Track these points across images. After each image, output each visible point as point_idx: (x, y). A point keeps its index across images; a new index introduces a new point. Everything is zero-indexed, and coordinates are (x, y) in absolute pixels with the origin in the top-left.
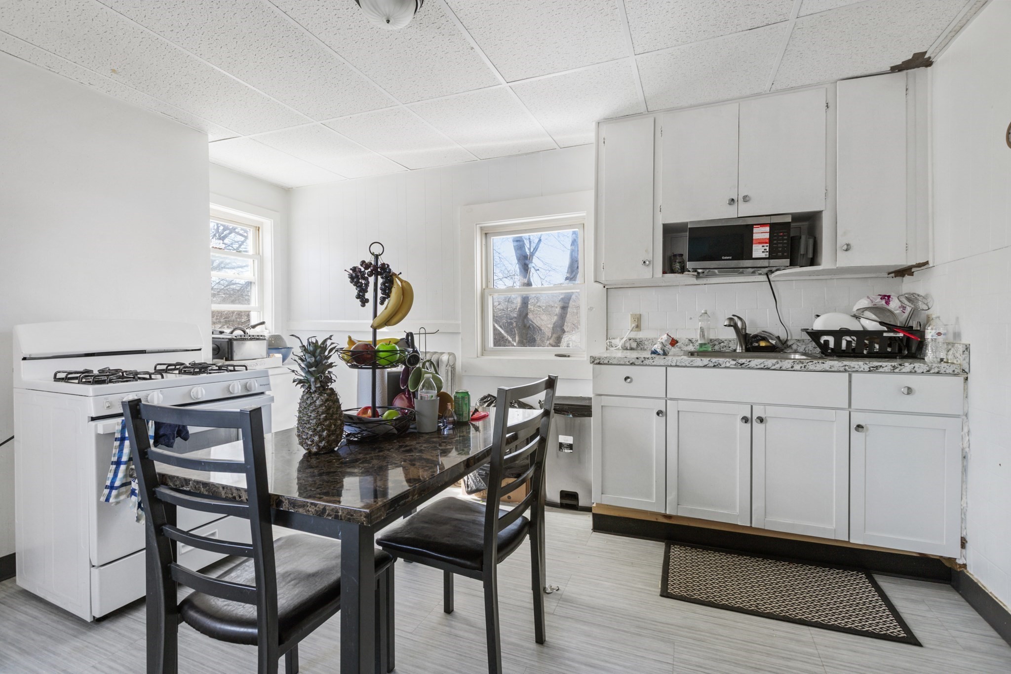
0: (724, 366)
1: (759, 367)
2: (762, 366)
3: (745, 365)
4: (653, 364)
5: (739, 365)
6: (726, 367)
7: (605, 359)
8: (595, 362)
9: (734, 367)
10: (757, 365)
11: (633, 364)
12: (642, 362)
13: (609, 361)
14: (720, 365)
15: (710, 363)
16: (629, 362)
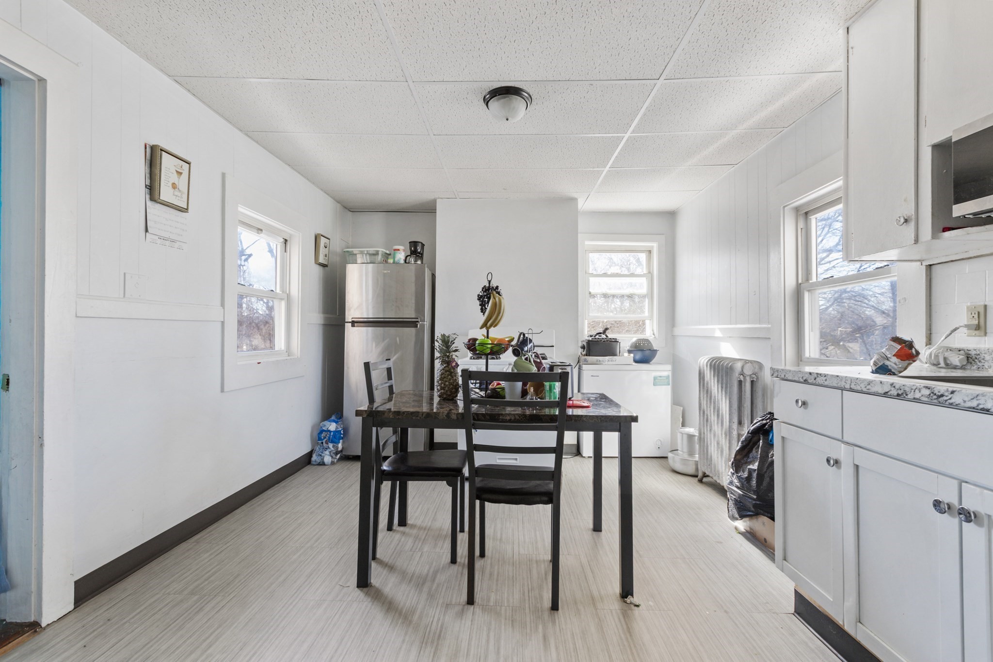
0: (912, 397)
1: (969, 404)
2: (974, 404)
3: (945, 398)
4: (826, 383)
5: (935, 397)
6: (915, 400)
7: (782, 371)
8: (775, 375)
9: (926, 399)
10: (965, 401)
11: (806, 382)
12: (815, 379)
13: (785, 376)
14: (907, 395)
15: (893, 389)
16: (802, 377)
